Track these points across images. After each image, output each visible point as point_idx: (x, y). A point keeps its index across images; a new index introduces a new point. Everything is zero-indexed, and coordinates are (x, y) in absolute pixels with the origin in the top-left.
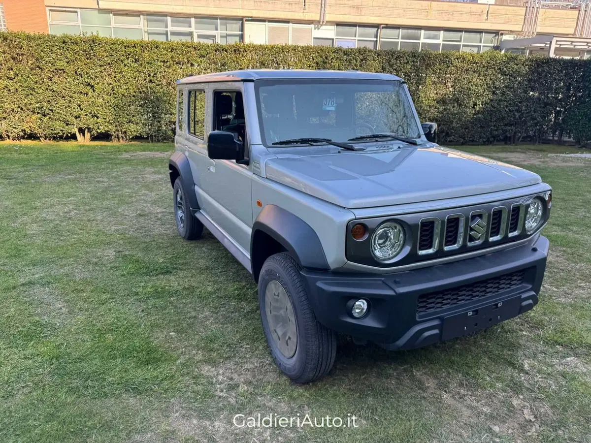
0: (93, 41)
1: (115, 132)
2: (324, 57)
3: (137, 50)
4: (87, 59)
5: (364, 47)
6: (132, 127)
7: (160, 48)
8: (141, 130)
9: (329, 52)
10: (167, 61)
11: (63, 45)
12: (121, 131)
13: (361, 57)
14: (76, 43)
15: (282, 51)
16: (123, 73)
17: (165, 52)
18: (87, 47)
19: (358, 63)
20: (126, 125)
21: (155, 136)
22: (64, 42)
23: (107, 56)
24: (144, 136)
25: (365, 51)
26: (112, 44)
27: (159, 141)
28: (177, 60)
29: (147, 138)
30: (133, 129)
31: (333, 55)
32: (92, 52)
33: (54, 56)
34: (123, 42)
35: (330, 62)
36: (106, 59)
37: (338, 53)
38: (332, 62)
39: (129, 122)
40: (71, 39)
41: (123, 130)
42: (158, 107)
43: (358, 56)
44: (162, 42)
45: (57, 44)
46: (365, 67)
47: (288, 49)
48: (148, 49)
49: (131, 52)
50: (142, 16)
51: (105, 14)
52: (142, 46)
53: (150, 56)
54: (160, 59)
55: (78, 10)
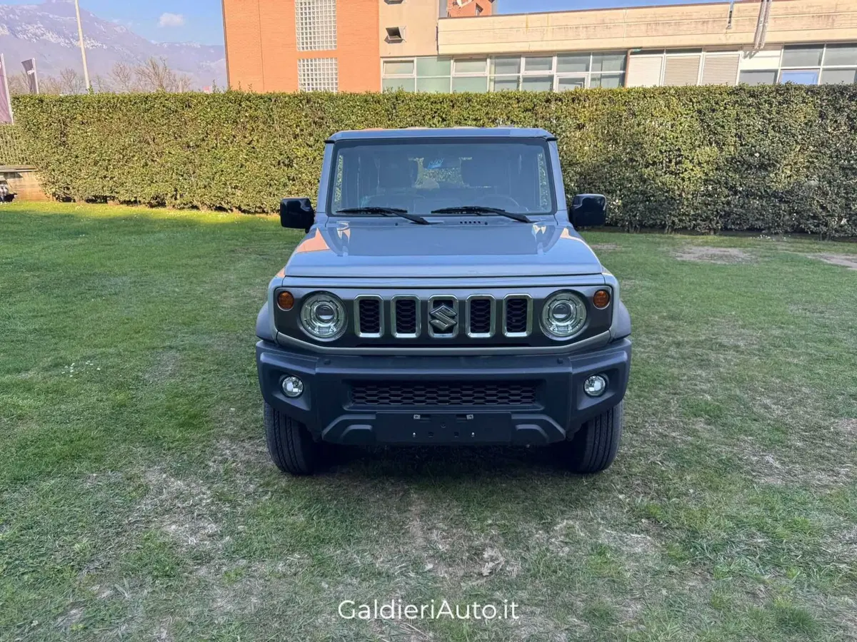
0: (397, 98)
2: (712, 102)
3: (445, 106)
4: (389, 120)
5: (787, 83)
7: (473, 102)
9: (721, 94)
10: (480, 119)
11: (365, 104)
13: (780, 98)
14: (379, 102)
15: (643, 96)
17: (479, 107)
18: (389, 106)
19: (774, 109)
22: (366, 101)
25: (788, 89)
26: (418, 100)
28: (493, 116)
31: (727, 98)
32: (394, 111)
33: (354, 118)
34: (430, 97)
35: (722, 108)
36: (409, 119)
37: (737, 94)
38: (725, 108)
40: (373, 97)
43: (775, 98)
44: (476, 94)
45: (358, 104)
46: (786, 114)
47: (653, 92)
48: (458, 104)
49: (438, 109)
50: (488, 60)
51: (446, 63)
52: (452, 101)
53: (459, 113)
54: (471, 117)
55: (415, 59)
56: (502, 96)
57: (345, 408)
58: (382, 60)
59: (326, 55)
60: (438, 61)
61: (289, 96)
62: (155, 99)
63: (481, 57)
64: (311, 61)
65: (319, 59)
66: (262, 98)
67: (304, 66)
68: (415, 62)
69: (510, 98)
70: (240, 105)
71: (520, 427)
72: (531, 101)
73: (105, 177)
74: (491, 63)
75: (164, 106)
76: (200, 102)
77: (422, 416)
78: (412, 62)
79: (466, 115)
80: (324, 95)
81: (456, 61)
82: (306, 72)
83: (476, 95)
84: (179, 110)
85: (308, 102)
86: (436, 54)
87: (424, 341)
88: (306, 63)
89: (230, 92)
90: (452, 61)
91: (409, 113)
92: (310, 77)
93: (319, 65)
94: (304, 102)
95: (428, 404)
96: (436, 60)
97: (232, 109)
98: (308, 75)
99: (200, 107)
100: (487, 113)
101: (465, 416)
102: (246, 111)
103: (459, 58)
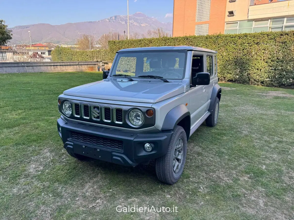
0: (218, 36)
1: (221, 77)
3: (236, 39)
6: (229, 75)
7: (248, 37)
8: (232, 77)
10: (251, 43)
12: (223, 77)
14: (211, 38)
16: (228, 50)
17: (250, 38)
18: (215, 39)
20: (226, 74)
21: (239, 80)
22: (207, 38)
23: (222, 43)
24: (233, 80)
26: (226, 37)
27: (240, 83)
28: (256, 42)
29: (235, 81)
30: (229, 76)
32: (216, 41)
34: (230, 36)
36: (221, 44)
39: (228, 73)
40: (209, 36)
41: (224, 77)
42: (242, 66)
45: (204, 39)
48: (242, 38)
49: (233, 40)
50: (269, 20)
51: (251, 22)
52: (239, 37)
53: (242, 41)
54: (247, 42)
55: (239, 22)
56: (261, 34)
57: (68, 139)
58: (226, 23)
59: (206, 23)
60: (248, 22)
61: (181, 38)
62: (142, 40)
63: (267, 19)
64: (200, 25)
65: (203, 24)
66: (173, 39)
67: (197, 27)
68: (238, 23)
69: (264, 35)
70: (166, 41)
71: (114, 157)
72: (274, 35)
73: (128, 64)
74: (271, 21)
75: (145, 43)
76: (154, 41)
77: (85, 146)
78: (237, 23)
79: (244, 41)
80: (193, 37)
81: (255, 21)
82: (198, 29)
83: (249, 34)
84: (149, 44)
85: (187, 39)
86: (247, 19)
87: (91, 120)
88: (198, 26)
89: (164, 37)
90: (254, 22)
91: (222, 42)
92: (199, 31)
93: (203, 26)
94: (186, 39)
95: (90, 143)
96: (247, 21)
97: (163, 43)
98: (198, 30)
99: (154, 43)
100: (254, 41)
101: (97, 149)
102: (168, 43)
103: (256, 20)
